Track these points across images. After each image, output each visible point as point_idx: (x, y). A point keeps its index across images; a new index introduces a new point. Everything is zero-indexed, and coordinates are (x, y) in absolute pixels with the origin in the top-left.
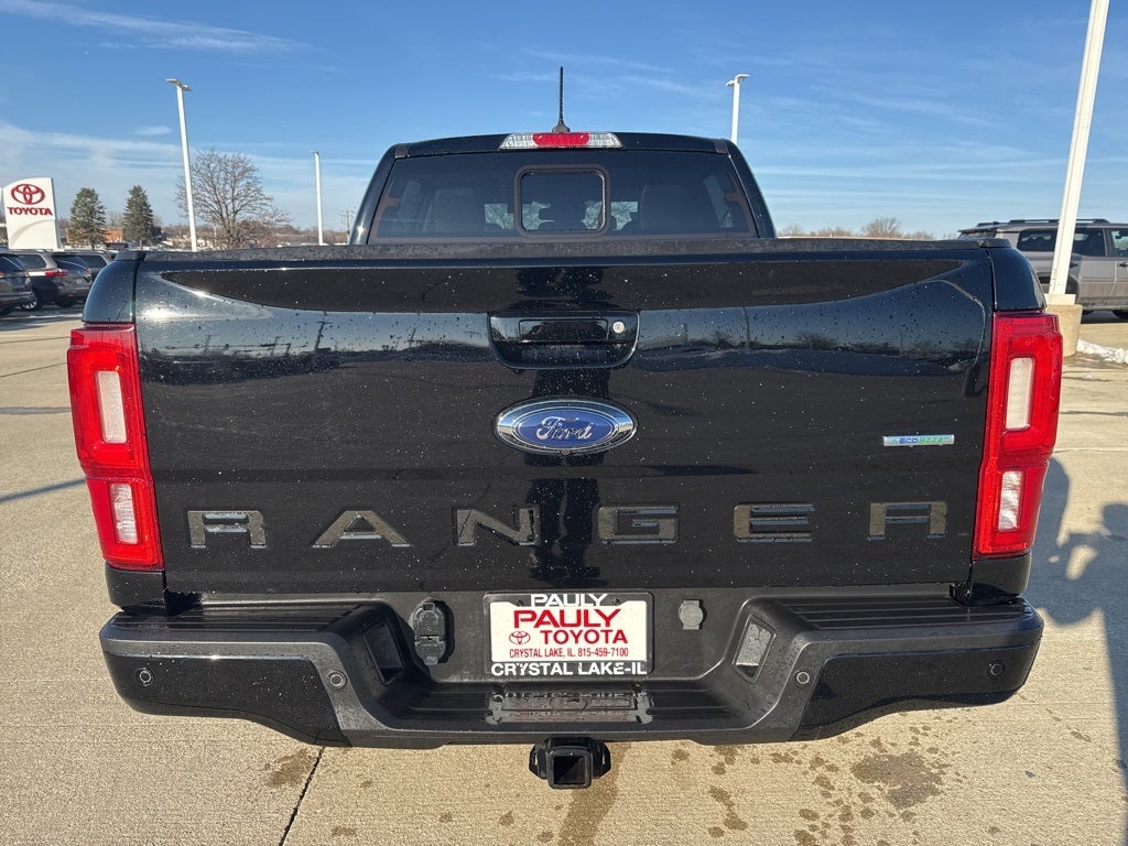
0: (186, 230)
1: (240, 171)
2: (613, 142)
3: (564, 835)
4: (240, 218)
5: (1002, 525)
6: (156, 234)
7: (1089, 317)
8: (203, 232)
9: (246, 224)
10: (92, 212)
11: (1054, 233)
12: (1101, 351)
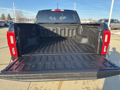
0: (15, 19)
1: (20, 12)
2: (63, 11)
3: (59, 84)
4: (21, 17)
5: (104, 52)
6: (11, 19)
7: (111, 29)
8: (17, 19)
9: (21, 18)
10: (4, 16)
11: (108, 20)
12: (113, 33)
